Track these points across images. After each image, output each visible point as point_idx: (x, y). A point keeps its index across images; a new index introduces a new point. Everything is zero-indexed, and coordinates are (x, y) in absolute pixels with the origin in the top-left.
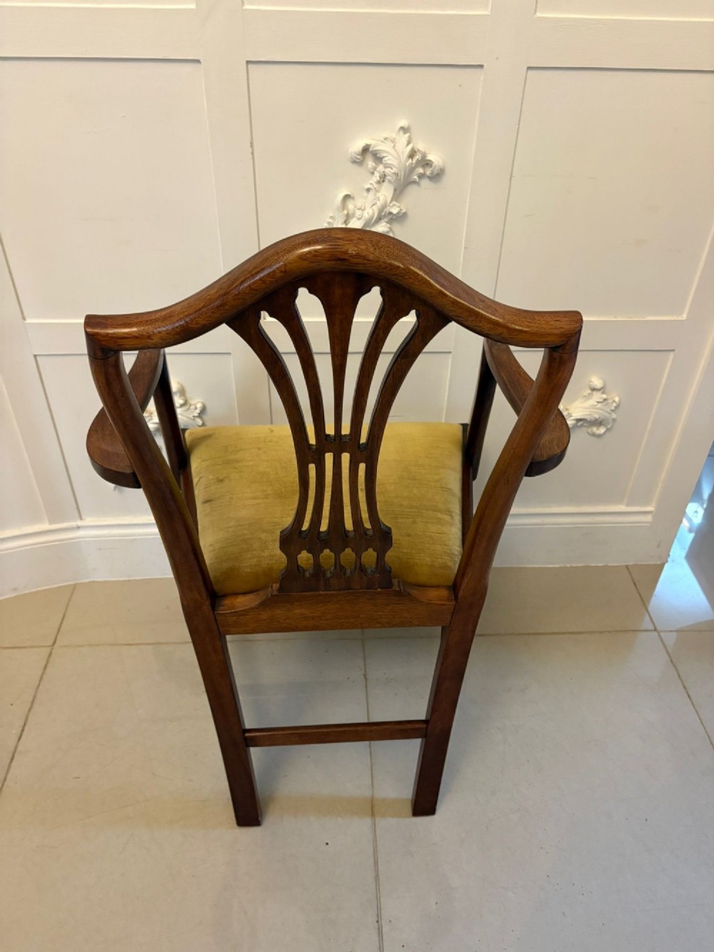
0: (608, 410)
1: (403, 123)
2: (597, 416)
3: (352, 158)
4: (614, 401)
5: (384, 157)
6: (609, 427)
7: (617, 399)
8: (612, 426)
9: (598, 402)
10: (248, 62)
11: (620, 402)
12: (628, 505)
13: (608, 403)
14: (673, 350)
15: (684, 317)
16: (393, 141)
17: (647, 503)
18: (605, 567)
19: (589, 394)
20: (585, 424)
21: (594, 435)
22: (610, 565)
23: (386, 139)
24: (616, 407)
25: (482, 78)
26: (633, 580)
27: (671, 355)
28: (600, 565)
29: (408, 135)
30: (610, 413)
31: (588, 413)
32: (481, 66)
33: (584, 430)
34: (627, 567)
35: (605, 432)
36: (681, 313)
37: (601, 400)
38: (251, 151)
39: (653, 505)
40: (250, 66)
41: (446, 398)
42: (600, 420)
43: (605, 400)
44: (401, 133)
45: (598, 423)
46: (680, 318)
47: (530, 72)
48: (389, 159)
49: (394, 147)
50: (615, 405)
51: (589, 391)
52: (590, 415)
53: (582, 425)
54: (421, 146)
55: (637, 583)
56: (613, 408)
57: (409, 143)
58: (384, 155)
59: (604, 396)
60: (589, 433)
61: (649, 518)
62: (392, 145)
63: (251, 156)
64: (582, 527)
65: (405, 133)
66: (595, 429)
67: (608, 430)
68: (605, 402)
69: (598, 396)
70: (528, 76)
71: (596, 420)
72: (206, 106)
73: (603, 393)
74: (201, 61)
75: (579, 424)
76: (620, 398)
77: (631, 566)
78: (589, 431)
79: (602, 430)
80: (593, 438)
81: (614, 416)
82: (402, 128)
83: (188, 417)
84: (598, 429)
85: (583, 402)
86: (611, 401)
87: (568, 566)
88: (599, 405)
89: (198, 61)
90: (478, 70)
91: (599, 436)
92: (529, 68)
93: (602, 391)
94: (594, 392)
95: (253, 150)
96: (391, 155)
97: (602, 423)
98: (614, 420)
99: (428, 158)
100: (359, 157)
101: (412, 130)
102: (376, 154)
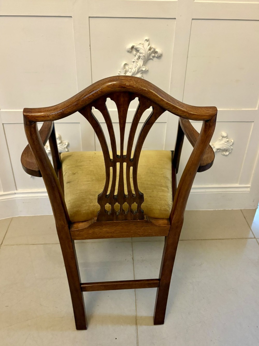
0: (229, 145)
1: (147, 38)
2: (225, 148)
3: (128, 50)
4: (231, 142)
5: (139, 50)
6: (230, 152)
7: (233, 141)
8: (231, 152)
9: (225, 142)
10: (89, 17)
11: (234, 142)
12: (239, 184)
14: (254, 122)
15: (257, 109)
16: (143, 44)
17: (248, 183)
18: (232, 210)
19: (221, 139)
20: (221, 151)
21: (224, 155)
22: (234, 209)
23: (140, 44)
24: (232, 144)
25: (175, 22)
30: (230, 147)
31: (222, 146)
32: (175, 19)
33: (220, 153)
34: (241, 210)
36: (255, 107)
37: (226, 141)
39: (250, 184)
41: (165, 140)
42: (226, 149)
43: (228, 141)
44: (146, 41)
46: (255, 109)
48: (141, 51)
49: (143, 46)
50: (232, 143)
51: (221, 138)
52: (222, 147)
53: (219, 151)
54: (153, 46)
55: (245, 217)
56: (231, 144)
57: (149, 45)
59: (228, 140)
60: (222, 154)
61: (248, 189)
63: (90, 50)
64: (222, 193)
65: (147, 42)
66: (224, 153)
67: (230, 153)
68: (228, 142)
70: (192, 22)
72: (73, 32)
73: (227, 138)
74: (72, 17)
75: (218, 151)
77: (243, 210)
78: (222, 153)
79: (227, 153)
80: (224, 157)
81: (232, 147)
82: (146, 40)
83: (62, 148)
84: (226, 153)
85: (220, 142)
86: (230, 142)
87: (217, 210)
90: (174, 20)
91: (226, 156)
92: (193, 19)
93: (226, 138)
94: (223, 138)
95: (90, 48)
96: (142, 49)
97: (227, 150)
98: (232, 149)
99: (156, 50)
100: (130, 50)
101: (150, 41)
102: (137, 49)
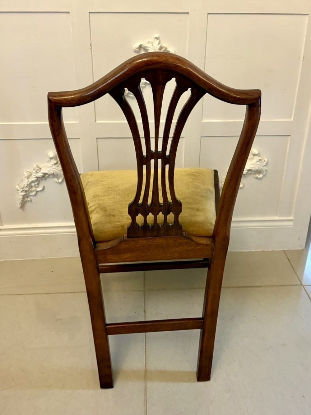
0: (263, 165)
1: (157, 36)
2: (257, 168)
3: (135, 50)
4: (265, 161)
5: (148, 49)
6: (264, 174)
7: (266, 160)
8: (265, 173)
9: (257, 161)
10: (89, 12)
11: (268, 161)
12: (279, 216)
13: (262, 162)
14: (290, 135)
15: (292, 119)
16: (152, 43)
17: (290, 215)
18: (273, 251)
19: (252, 157)
20: (253, 173)
21: (257, 178)
22: (275, 250)
23: (149, 42)
24: (266, 164)
25: (189, 18)
26: (288, 258)
27: (289, 137)
28: (270, 250)
29: (158, 41)
30: (264, 167)
31: (253, 167)
32: (188, 13)
33: (253, 176)
34: (284, 251)
35: (262, 177)
36: (291, 118)
37: (258, 160)
38: (90, 48)
39: (293, 216)
40: (91, 14)
42: (259, 170)
43: (260, 160)
44: (156, 40)
45: (259, 172)
46: (290, 120)
47: (209, 15)
48: (150, 50)
49: (152, 45)
50: (265, 162)
51: (252, 156)
52: (254, 167)
53: (251, 174)
54: (164, 45)
55: (290, 260)
56: (265, 164)
57: (159, 44)
58: (149, 48)
59: (260, 158)
60: (255, 178)
61: (291, 223)
62: (152, 44)
63: (90, 50)
64: (258, 228)
65: (157, 40)
66: (257, 175)
67: (264, 176)
68: (261, 161)
69: (257, 158)
70: (208, 17)
71: (257, 170)
72: (71, 30)
73: (259, 157)
74: (70, 12)
75: (249, 172)
76: (267, 159)
77: (286, 250)
78: (255, 176)
79: (261, 176)
80: (257, 180)
81: (266, 168)
82: (156, 38)
83: (58, 170)
84: (259, 175)
85: (250, 161)
86: (263, 161)
87: (253, 251)
88: (258, 163)
89: (69, 12)
90: (187, 15)
91: (260, 179)
92: (208, 14)
93: (258, 156)
94: (255, 157)
95: (91, 47)
96: (152, 48)
97: (261, 172)
98: (266, 170)
99: (168, 50)
100: (137, 50)
101: (160, 39)
102: (145, 48)
